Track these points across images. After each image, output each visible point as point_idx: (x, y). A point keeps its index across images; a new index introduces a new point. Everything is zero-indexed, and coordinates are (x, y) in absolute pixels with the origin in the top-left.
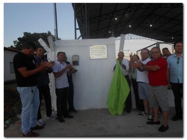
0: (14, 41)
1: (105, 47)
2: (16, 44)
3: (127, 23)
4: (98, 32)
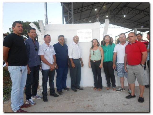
0: (9, 29)
1: (91, 31)
2: (11, 31)
3: (105, 14)
4: (80, 21)
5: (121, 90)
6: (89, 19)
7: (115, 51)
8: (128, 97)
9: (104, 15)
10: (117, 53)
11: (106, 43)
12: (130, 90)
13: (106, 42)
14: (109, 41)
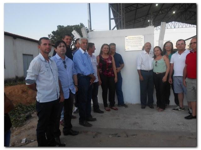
1: (143, 37)
3: (170, 9)
4: (135, 21)
5: (179, 109)
6: (147, 18)
7: (171, 62)
8: (187, 118)
9: (169, 11)
10: (173, 64)
11: (167, 51)
12: (190, 109)
13: (167, 49)
14: (170, 49)
